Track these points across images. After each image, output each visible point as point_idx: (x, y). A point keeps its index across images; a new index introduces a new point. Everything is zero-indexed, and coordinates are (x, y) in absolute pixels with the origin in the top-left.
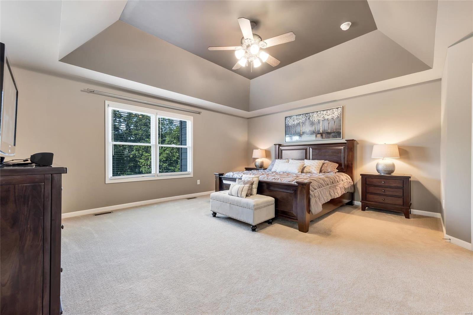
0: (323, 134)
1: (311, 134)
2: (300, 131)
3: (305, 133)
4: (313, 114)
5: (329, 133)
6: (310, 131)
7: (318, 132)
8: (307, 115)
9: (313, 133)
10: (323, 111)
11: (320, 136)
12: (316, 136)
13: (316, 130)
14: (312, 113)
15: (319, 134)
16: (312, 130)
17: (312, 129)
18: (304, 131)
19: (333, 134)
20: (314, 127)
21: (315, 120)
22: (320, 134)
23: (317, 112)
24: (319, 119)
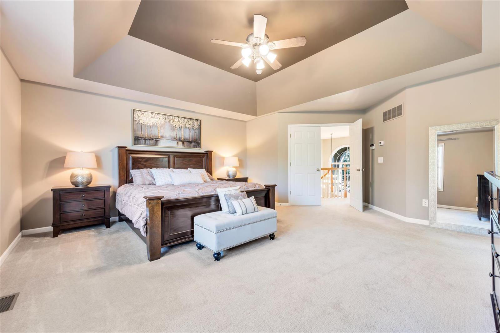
0: (185, 142)
1: (171, 140)
2: (157, 134)
3: (163, 137)
4: (174, 118)
5: (190, 142)
6: (170, 136)
7: (179, 139)
8: (166, 117)
9: (174, 139)
10: (185, 118)
11: (182, 143)
12: (177, 143)
13: (177, 137)
14: (173, 116)
15: (180, 141)
16: (173, 136)
17: (173, 134)
18: (162, 134)
19: (193, 144)
20: (174, 133)
21: (177, 126)
22: (182, 141)
23: (179, 117)
24: (181, 125)
